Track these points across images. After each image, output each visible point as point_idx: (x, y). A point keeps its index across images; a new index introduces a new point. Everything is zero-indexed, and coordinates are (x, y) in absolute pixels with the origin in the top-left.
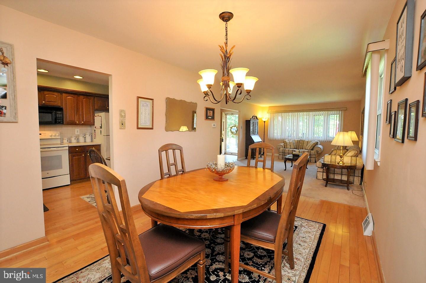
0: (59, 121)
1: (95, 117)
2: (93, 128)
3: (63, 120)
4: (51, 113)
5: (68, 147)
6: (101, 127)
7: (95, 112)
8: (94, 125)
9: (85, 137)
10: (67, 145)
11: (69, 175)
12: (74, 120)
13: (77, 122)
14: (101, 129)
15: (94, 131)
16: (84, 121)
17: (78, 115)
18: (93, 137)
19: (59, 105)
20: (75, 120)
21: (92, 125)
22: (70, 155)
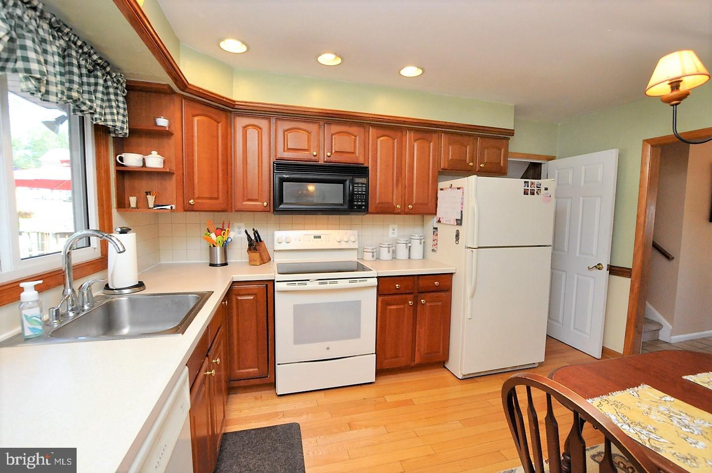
0: (360, 203)
1: (439, 192)
2: (433, 222)
3: (367, 201)
4: (342, 182)
5: (377, 277)
6: (459, 222)
7: (440, 177)
8: (436, 214)
9: (409, 245)
10: (376, 272)
11: (375, 355)
12: (391, 201)
13: (398, 206)
14: (458, 228)
15: (432, 230)
16: (414, 202)
17: (400, 187)
18: (429, 247)
19: (361, 160)
20: (393, 201)
21: (431, 214)
22: (380, 299)
